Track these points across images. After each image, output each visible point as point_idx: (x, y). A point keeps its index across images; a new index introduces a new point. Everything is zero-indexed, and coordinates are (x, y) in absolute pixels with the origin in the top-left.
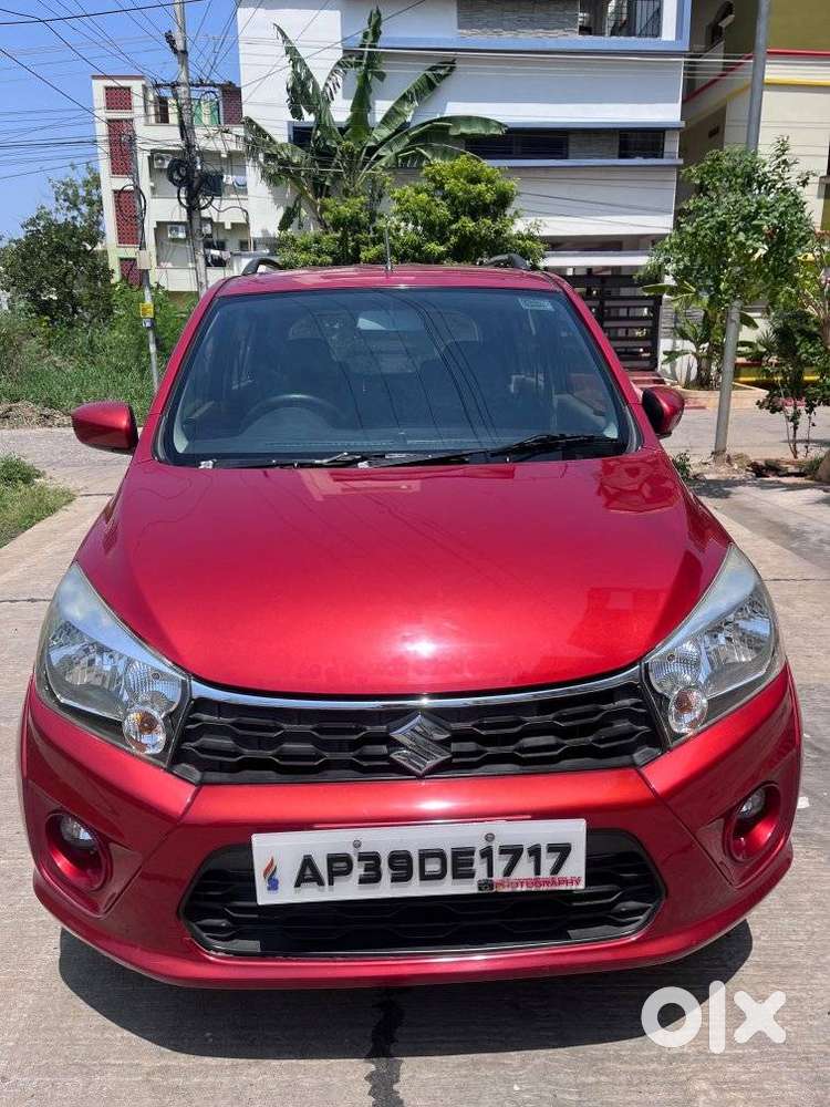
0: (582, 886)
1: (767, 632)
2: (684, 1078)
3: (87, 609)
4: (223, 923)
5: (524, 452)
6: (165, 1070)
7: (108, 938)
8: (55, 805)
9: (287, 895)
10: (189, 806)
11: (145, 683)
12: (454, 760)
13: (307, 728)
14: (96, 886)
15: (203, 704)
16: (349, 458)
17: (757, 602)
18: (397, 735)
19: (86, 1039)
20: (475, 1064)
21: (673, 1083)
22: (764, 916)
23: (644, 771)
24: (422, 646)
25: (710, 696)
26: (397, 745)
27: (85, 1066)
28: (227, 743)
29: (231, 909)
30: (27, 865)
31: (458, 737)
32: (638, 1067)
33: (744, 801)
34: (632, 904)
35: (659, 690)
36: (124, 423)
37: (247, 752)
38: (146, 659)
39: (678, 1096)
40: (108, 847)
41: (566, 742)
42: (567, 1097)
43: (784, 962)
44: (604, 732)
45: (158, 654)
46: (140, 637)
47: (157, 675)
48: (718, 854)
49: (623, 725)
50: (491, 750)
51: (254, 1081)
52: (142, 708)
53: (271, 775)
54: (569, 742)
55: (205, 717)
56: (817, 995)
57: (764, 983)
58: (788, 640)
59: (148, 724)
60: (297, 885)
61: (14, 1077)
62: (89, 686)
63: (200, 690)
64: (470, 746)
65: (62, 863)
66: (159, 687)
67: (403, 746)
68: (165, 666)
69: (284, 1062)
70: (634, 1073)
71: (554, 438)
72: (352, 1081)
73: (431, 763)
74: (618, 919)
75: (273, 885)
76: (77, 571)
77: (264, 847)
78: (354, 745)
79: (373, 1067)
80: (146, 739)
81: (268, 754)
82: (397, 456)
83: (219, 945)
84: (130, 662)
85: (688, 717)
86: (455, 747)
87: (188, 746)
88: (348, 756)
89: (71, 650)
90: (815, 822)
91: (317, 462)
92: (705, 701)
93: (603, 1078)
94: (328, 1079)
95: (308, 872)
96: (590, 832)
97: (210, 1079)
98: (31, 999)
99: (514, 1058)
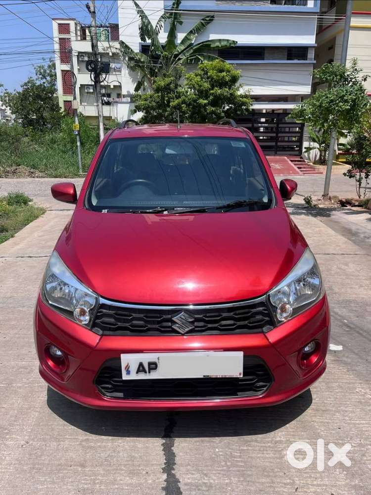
0: (242, 376)
1: (318, 283)
2: (280, 449)
3: (60, 269)
4: (110, 386)
5: (229, 208)
6: (87, 440)
7: (68, 391)
8: (48, 341)
9: (133, 376)
10: (98, 343)
11: (82, 297)
12: (196, 329)
13: (142, 315)
14: (64, 371)
15: (103, 306)
16: (160, 210)
17: (314, 271)
18: (174, 319)
19: (57, 429)
20: (202, 441)
21: (275, 451)
22: (318, 391)
23: (266, 334)
24: (190, 285)
25: (293, 307)
26: (174, 323)
27: (57, 439)
28: (112, 320)
29: (112, 381)
30: (37, 363)
31: (197, 320)
32: (264, 445)
33: (305, 346)
34: (261, 384)
35: (274, 305)
36: (72, 192)
37: (119, 324)
38: (83, 289)
39: (277, 455)
40: (67, 357)
41: (238, 323)
42: (236, 454)
43: (324, 409)
44: (252, 320)
45: (87, 287)
46: (81, 281)
47: (86, 295)
48: (295, 367)
49: (259, 317)
50: (210, 326)
51: (120, 445)
52: (81, 307)
53: (128, 332)
54: (239, 323)
55: (104, 311)
56: (336, 421)
57: (315, 416)
58: (326, 286)
59: (83, 313)
60: (137, 373)
61: (31, 442)
62: (61, 298)
63: (102, 301)
64: (201, 324)
65: (50, 363)
66: (87, 299)
67: (177, 323)
68: (89, 291)
69: (131, 438)
70: (262, 447)
71: (242, 202)
72: (156, 446)
73: (187, 330)
74: (256, 389)
75: (128, 373)
76: (56, 254)
77: (125, 359)
78: (159, 322)
79: (164, 441)
80: (82, 318)
81: (127, 325)
82: (179, 209)
83: (108, 394)
84: (76, 289)
85: (285, 315)
86: (196, 324)
87: (98, 321)
88: (157, 326)
89: (54, 284)
90: (344, 356)
91: (148, 211)
92: (291, 309)
93: (249, 448)
94: (147, 445)
95: (141, 368)
96: (245, 356)
97: (104, 444)
98: (37, 414)
99: (217, 440)
